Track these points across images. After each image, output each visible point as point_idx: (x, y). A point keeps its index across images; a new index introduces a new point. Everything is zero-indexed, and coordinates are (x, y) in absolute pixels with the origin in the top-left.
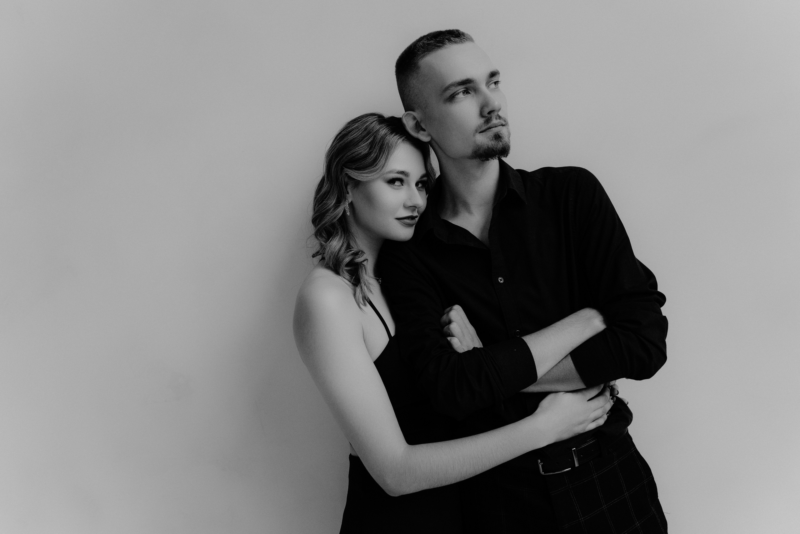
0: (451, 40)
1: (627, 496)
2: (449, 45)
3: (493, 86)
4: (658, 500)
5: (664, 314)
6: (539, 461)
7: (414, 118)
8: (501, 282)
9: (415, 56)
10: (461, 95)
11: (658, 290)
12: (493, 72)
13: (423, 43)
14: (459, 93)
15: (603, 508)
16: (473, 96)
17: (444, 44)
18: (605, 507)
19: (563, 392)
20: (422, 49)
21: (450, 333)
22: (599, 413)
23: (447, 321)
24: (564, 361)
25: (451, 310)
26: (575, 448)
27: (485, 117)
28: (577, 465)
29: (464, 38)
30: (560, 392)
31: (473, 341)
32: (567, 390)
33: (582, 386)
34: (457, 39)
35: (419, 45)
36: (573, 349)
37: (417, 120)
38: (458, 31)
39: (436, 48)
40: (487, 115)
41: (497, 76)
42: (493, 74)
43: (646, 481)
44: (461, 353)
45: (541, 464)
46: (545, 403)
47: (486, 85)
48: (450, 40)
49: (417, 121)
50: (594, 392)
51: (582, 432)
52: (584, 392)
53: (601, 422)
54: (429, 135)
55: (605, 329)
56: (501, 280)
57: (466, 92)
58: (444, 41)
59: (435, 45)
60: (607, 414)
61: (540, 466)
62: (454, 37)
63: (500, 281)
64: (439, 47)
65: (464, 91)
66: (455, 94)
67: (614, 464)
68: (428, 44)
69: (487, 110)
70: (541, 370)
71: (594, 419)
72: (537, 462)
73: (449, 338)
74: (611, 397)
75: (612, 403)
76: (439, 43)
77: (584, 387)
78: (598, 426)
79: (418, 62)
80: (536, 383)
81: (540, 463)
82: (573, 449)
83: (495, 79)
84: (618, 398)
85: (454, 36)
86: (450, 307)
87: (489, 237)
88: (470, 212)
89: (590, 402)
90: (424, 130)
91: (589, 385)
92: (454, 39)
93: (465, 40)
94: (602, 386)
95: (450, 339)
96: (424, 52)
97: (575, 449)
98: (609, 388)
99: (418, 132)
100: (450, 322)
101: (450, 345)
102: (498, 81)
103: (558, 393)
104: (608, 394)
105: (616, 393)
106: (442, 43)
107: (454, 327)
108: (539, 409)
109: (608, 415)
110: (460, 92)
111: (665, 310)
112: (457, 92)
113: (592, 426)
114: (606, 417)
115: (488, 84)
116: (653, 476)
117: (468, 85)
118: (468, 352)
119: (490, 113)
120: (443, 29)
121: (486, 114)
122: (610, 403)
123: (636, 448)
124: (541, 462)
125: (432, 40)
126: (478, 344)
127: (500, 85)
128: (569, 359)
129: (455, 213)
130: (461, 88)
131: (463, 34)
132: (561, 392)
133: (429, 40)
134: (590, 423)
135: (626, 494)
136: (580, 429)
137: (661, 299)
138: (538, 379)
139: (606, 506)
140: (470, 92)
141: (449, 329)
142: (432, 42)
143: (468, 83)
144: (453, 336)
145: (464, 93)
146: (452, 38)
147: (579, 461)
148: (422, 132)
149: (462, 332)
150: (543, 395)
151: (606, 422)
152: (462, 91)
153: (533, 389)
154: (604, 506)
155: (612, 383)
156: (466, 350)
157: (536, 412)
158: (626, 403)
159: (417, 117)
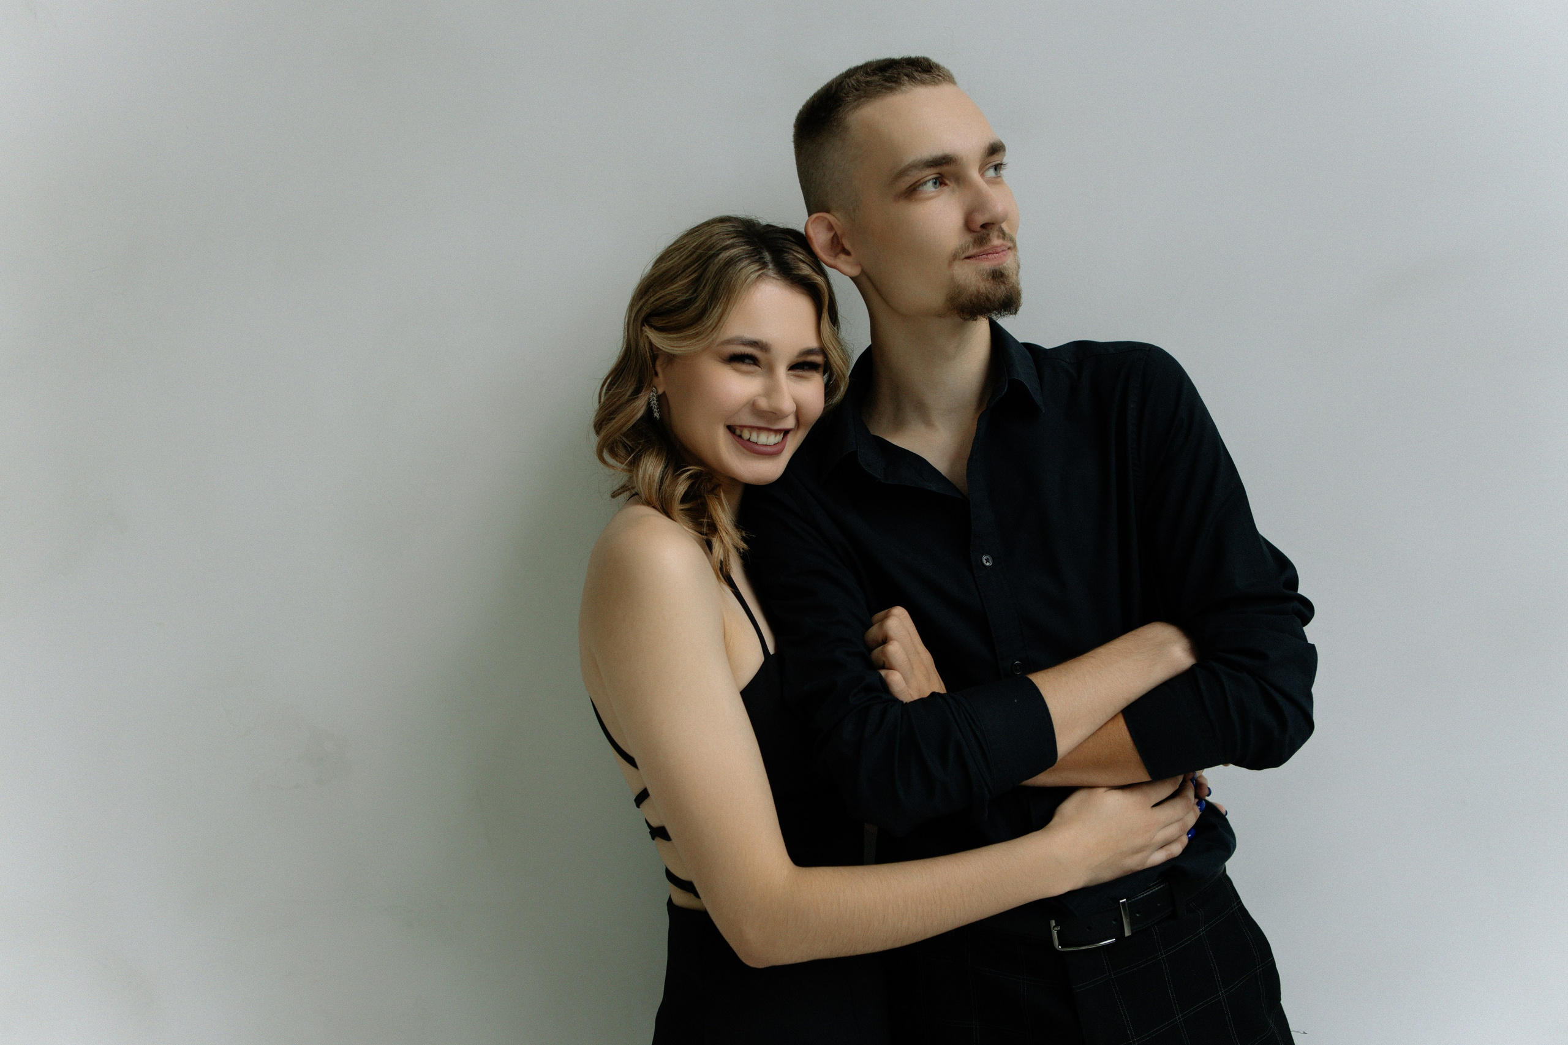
0: (914, 78)
1: (1223, 998)
2: (909, 87)
3: (991, 173)
4: (1281, 1005)
5: (1310, 641)
6: (1053, 923)
7: (830, 227)
8: (988, 564)
9: (840, 105)
10: (929, 187)
11: (1299, 592)
12: (994, 144)
13: (858, 81)
14: (925, 183)
15: (1176, 1020)
16: (953, 191)
17: (901, 83)
18: (1179, 1018)
19: (1104, 787)
20: (854, 91)
21: (886, 663)
22: (1172, 831)
23: (880, 639)
24: (1109, 726)
25: (886, 617)
26: (1125, 900)
27: (974, 232)
28: (1127, 933)
29: (940, 76)
30: (1098, 787)
31: (929, 680)
32: (1113, 785)
33: (1144, 777)
34: (925, 76)
35: (848, 84)
36: (1129, 703)
37: (834, 232)
38: (927, 60)
39: (884, 91)
40: (978, 229)
41: (1001, 153)
42: (995, 149)
43: (1259, 968)
44: (906, 703)
45: (1056, 929)
46: (1069, 807)
47: (979, 172)
48: (911, 78)
49: (835, 235)
50: (1165, 790)
51: (1139, 868)
52: (1146, 789)
53: (1177, 849)
54: (859, 264)
55: (1193, 665)
56: (987, 561)
57: (940, 181)
58: (900, 79)
59: (881, 85)
60: (1188, 834)
61: (1055, 933)
62: (920, 72)
63: (984, 561)
64: (890, 89)
65: (936, 179)
66: (918, 183)
67: (1200, 933)
68: (867, 83)
69: (981, 219)
70: (1064, 744)
71: (1164, 844)
72: (1049, 925)
73: (883, 673)
74: (1197, 800)
75: (1198, 813)
76: (889, 82)
77: (1147, 778)
78: (1171, 857)
79: (845, 118)
80: (1053, 767)
81: (1054, 927)
82: (1121, 901)
83: (996, 159)
84: (1208, 803)
85: (920, 69)
86: (885, 609)
87: (968, 474)
88: (928, 422)
89: (1157, 809)
90: (848, 253)
91: (1157, 775)
92: (919, 76)
93: (940, 78)
94: (1180, 778)
95: (886, 675)
96: (860, 97)
97: (1124, 902)
98: (1193, 783)
99: (836, 256)
100: (885, 640)
101: (884, 687)
102: (1001, 164)
103: (1095, 790)
104: (1191, 793)
105: (1207, 792)
106: (895, 82)
107: (895, 650)
108: (1056, 819)
109: (1190, 835)
110: (930, 180)
111: (1312, 632)
112: (922, 181)
113: (1158, 857)
114: (1185, 840)
115: (982, 169)
116: (1273, 959)
117: (945, 169)
118: (921, 701)
119: (984, 226)
120: (897, 54)
121: (977, 226)
122: (1195, 812)
123: (1241, 902)
124: (1056, 926)
125: (875, 74)
126: (938, 687)
127: (1004, 172)
128: (1121, 723)
129: (899, 424)
130: (930, 173)
131: (937, 67)
132: (1102, 787)
133: (870, 75)
134: (1157, 850)
135: (1222, 994)
136: (1134, 863)
137: (1305, 610)
138: (1058, 759)
139: (1182, 1017)
140: (947, 182)
141: (883, 653)
142: (876, 78)
143: (945, 163)
144: (891, 668)
145: (935, 183)
146: (916, 74)
147: (1132, 924)
148: (843, 257)
149: (909, 660)
150: (1065, 792)
151: (1186, 850)
152: (933, 179)
153: (1045, 779)
154: (1178, 1015)
155: (1198, 773)
156: (916, 697)
157: (1052, 823)
158: (1224, 814)
159: (835, 226)
